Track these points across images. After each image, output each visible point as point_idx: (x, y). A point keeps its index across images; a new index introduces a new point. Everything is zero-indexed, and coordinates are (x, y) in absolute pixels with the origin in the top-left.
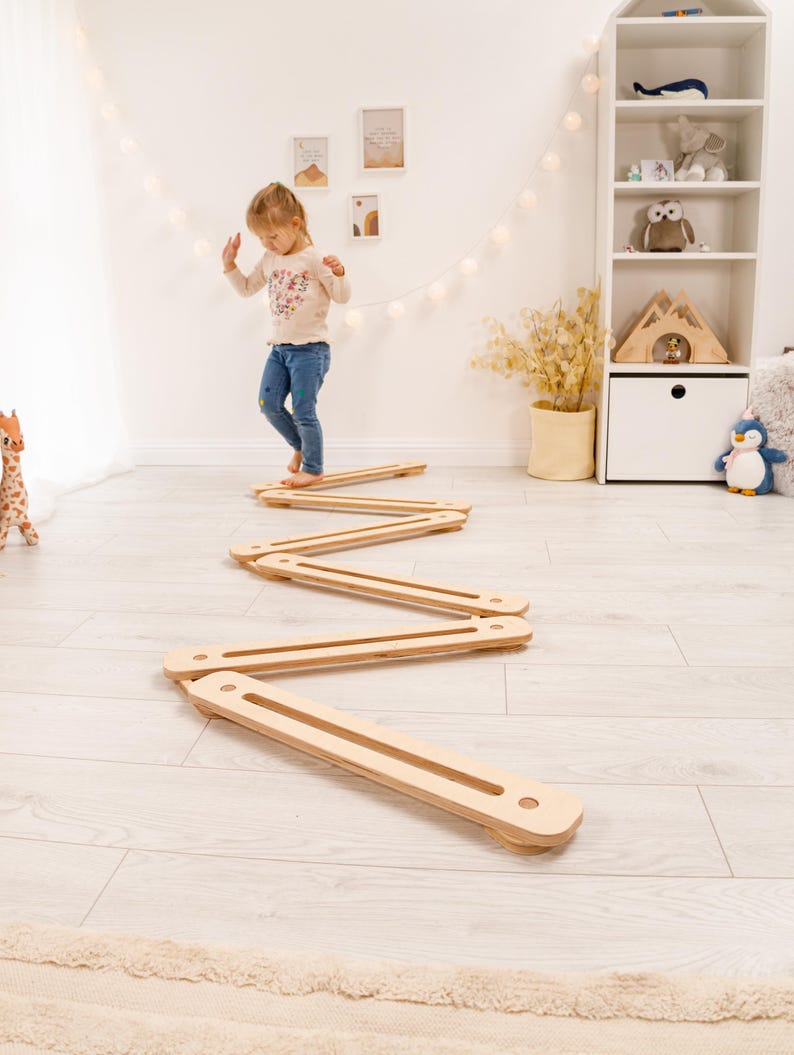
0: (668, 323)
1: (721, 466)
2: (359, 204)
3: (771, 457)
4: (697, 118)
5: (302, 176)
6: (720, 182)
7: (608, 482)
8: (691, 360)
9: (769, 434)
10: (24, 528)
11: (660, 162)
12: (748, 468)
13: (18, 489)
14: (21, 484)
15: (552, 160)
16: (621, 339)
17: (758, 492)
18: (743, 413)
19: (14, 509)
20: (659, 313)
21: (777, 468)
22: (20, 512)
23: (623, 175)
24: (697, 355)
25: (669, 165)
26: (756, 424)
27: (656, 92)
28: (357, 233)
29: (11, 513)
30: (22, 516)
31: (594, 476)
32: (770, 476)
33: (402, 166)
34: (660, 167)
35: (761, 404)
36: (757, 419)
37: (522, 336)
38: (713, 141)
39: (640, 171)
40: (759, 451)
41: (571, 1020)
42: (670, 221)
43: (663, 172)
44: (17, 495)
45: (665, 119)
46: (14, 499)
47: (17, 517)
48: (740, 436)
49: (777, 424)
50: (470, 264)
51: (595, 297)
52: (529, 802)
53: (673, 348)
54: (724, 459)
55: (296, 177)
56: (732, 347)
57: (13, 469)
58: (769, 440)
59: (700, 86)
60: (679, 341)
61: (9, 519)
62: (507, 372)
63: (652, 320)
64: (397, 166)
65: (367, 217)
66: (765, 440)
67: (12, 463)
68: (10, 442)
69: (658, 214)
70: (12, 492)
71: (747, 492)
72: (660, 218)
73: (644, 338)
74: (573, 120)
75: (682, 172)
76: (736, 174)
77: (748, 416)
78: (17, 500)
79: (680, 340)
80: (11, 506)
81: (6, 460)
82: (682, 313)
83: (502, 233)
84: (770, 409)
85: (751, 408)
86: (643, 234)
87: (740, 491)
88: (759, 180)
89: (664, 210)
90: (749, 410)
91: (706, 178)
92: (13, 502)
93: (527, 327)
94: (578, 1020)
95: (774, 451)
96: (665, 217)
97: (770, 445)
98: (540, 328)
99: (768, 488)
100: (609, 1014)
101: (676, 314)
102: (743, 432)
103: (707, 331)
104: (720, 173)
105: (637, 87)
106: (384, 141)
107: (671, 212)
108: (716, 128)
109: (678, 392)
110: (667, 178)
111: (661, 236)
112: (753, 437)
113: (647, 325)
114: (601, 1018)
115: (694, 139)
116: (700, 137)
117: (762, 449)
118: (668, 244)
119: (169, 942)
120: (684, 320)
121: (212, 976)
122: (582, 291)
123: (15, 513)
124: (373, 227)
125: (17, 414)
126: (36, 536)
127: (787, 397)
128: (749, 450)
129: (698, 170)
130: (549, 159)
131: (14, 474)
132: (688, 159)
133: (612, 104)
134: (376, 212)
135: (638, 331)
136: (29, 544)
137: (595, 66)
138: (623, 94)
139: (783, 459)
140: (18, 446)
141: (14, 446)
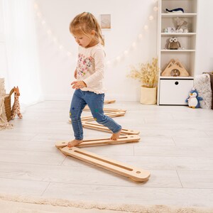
0: (175, 67)
1: (187, 101)
3: (199, 99)
4: (181, 17)
6: (187, 33)
7: (160, 105)
10: (19, 114)
11: (172, 28)
12: (193, 102)
13: (18, 105)
15: (146, 27)
16: (163, 70)
17: (196, 107)
18: (192, 88)
20: (172, 64)
21: (201, 102)
22: (18, 111)
23: (163, 31)
24: (181, 74)
25: (174, 29)
26: (195, 91)
27: (171, 11)
29: (16, 111)
31: (156, 104)
32: (199, 104)
33: (110, 28)
35: (197, 86)
37: (139, 70)
38: (185, 23)
39: (167, 30)
42: (175, 42)
45: (173, 18)
49: (200, 91)
50: (126, 52)
51: (157, 60)
52: (138, 172)
53: (175, 73)
54: (188, 99)
56: (190, 72)
57: (17, 100)
58: (199, 95)
59: (182, 10)
62: (135, 78)
63: (170, 66)
66: (197, 95)
71: (193, 108)
73: (168, 70)
74: (151, 18)
75: (177, 30)
76: (191, 31)
77: (194, 89)
79: (177, 71)
81: (15, 98)
82: (178, 64)
85: (194, 87)
86: (168, 45)
87: (191, 107)
88: (196, 32)
89: (173, 39)
91: (183, 32)
92: (17, 108)
93: (140, 67)
95: (200, 97)
96: (173, 41)
98: (143, 68)
99: (199, 106)
101: (176, 64)
102: (192, 93)
103: (183, 68)
104: (187, 31)
105: (167, 10)
107: (175, 40)
108: (186, 20)
109: (177, 83)
111: (172, 46)
112: (195, 94)
115: (180, 22)
116: (182, 22)
117: (197, 97)
118: (174, 48)
120: (178, 66)
121: (70, 205)
126: (22, 116)
127: (203, 85)
128: (194, 97)
129: (181, 30)
132: (179, 27)
133: (161, 14)
137: (157, 5)
138: (163, 12)
139: (202, 99)
140: (19, 95)
141: (18, 95)
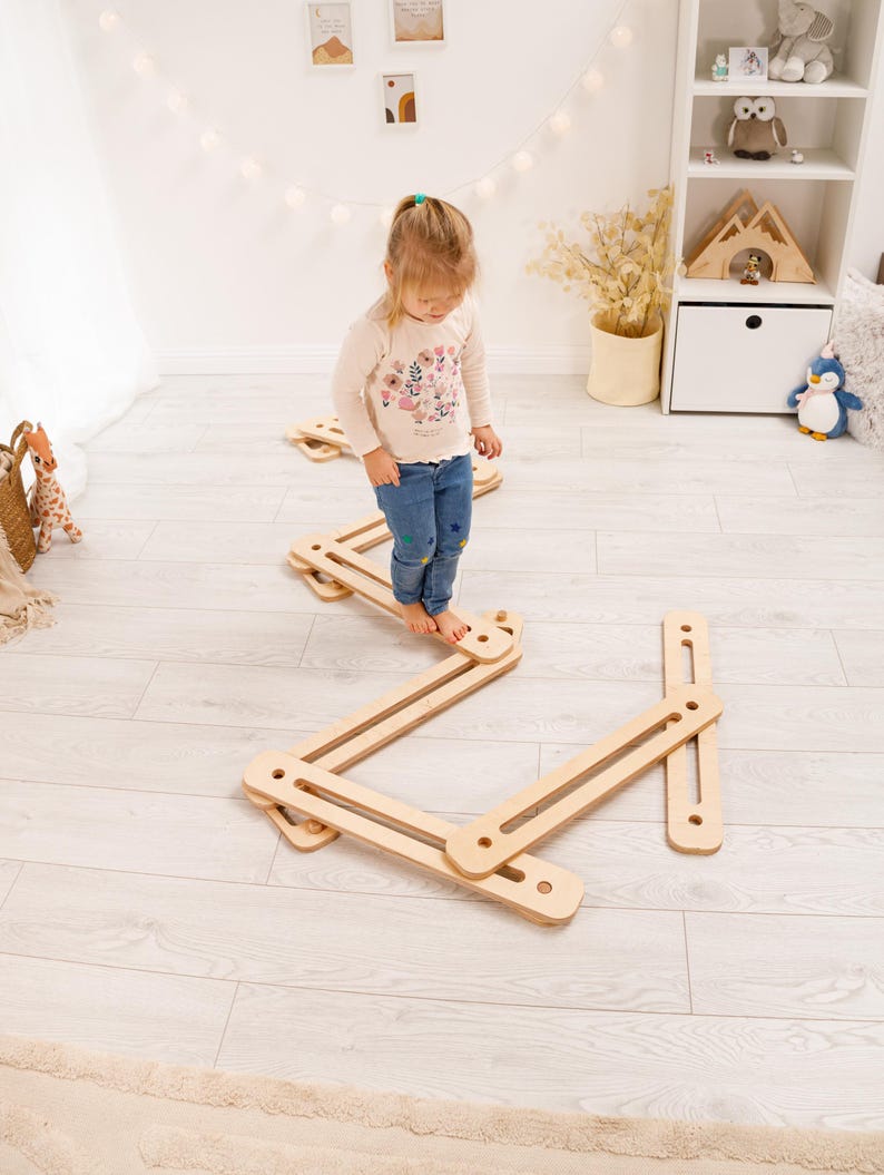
0: (753, 237)
1: (794, 403)
2: (391, 84)
3: (846, 401)
5: (322, 51)
7: (672, 412)
8: (772, 278)
9: (848, 377)
10: (67, 528)
11: (752, 49)
12: (821, 409)
13: (55, 495)
14: (57, 491)
15: (623, 35)
16: (693, 251)
17: (829, 436)
18: (821, 350)
19: (55, 515)
20: (740, 226)
21: (851, 413)
22: (60, 516)
23: (704, 70)
24: (779, 272)
25: (763, 53)
26: (834, 365)
28: (390, 118)
29: (52, 518)
30: (63, 519)
31: (659, 396)
32: (844, 422)
33: (442, 38)
34: (752, 57)
35: (842, 343)
36: (837, 358)
37: (584, 239)
38: (819, 25)
39: (727, 62)
40: (835, 393)
41: (563, 1151)
42: (759, 121)
43: (755, 63)
44: (55, 501)
46: (53, 505)
47: (59, 522)
48: (816, 378)
49: (856, 369)
50: (523, 160)
51: (667, 203)
53: (753, 268)
54: (798, 397)
55: (315, 52)
56: (819, 261)
57: (47, 480)
58: (847, 385)
60: (759, 259)
61: (50, 525)
62: (566, 281)
63: (734, 231)
64: (435, 38)
65: (402, 99)
66: (843, 382)
67: (46, 475)
68: (42, 462)
69: (746, 111)
70: (50, 499)
71: (818, 436)
72: (747, 116)
73: (720, 252)
75: (777, 61)
77: (828, 354)
78: (56, 506)
80: (51, 513)
81: (39, 474)
82: (767, 226)
83: (562, 121)
84: (851, 351)
85: (831, 344)
86: (728, 130)
87: (811, 432)
88: (866, 88)
89: (754, 108)
90: (828, 348)
92: (52, 509)
93: (589, 229)
94: (568, 1152)
95: (851, 396)
96: (753, 116)
97: (848, 389)
98: (604, 231)
99: (842, 431)
100: (590, 1148)
101: (759, 227)
102: (820, 375)
103: (792, 245)
104: (822, 70)
106: (419, 6)
107: (761, 110)
109: (754, 323)
110: (758, 71)
111: (747, 138)
112: (831, 379)
113: (725, 238)
114: (584, 1151)
115: (795, 23)
117: (838, 392)
118: (754, 147)
119: (289, 1084)
120: (768, 235)
121: (321, 1113)
122: (652, 193)
123: (56, 518)
124: (409, 110)
125: (43, 426)
126: (79, 533)
127: (870, 344)
128: (826, 392)
129: (796, 66)
130: (620, 33)
131: (49, 485)
132: (786, 44)
134: (413, 94)
135: (715, 244)
136: (73, 542)
139: (859, 406)
140: (51, 465)
141: (46, 464)
